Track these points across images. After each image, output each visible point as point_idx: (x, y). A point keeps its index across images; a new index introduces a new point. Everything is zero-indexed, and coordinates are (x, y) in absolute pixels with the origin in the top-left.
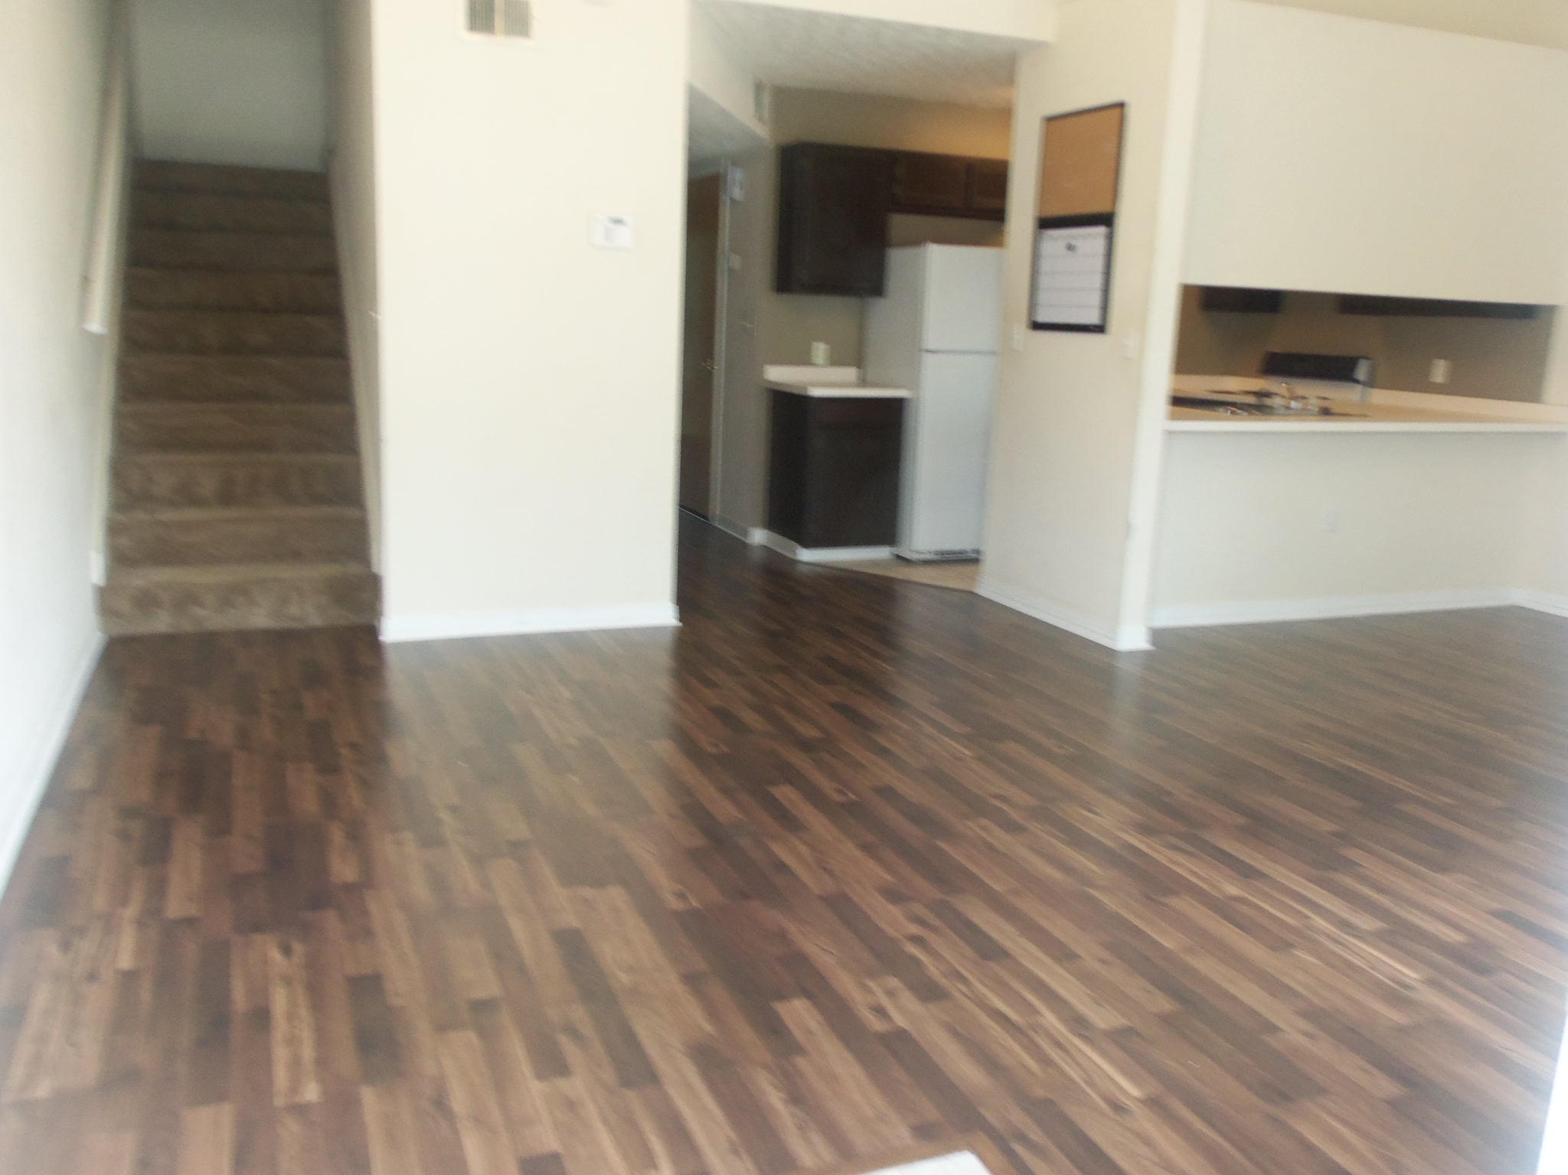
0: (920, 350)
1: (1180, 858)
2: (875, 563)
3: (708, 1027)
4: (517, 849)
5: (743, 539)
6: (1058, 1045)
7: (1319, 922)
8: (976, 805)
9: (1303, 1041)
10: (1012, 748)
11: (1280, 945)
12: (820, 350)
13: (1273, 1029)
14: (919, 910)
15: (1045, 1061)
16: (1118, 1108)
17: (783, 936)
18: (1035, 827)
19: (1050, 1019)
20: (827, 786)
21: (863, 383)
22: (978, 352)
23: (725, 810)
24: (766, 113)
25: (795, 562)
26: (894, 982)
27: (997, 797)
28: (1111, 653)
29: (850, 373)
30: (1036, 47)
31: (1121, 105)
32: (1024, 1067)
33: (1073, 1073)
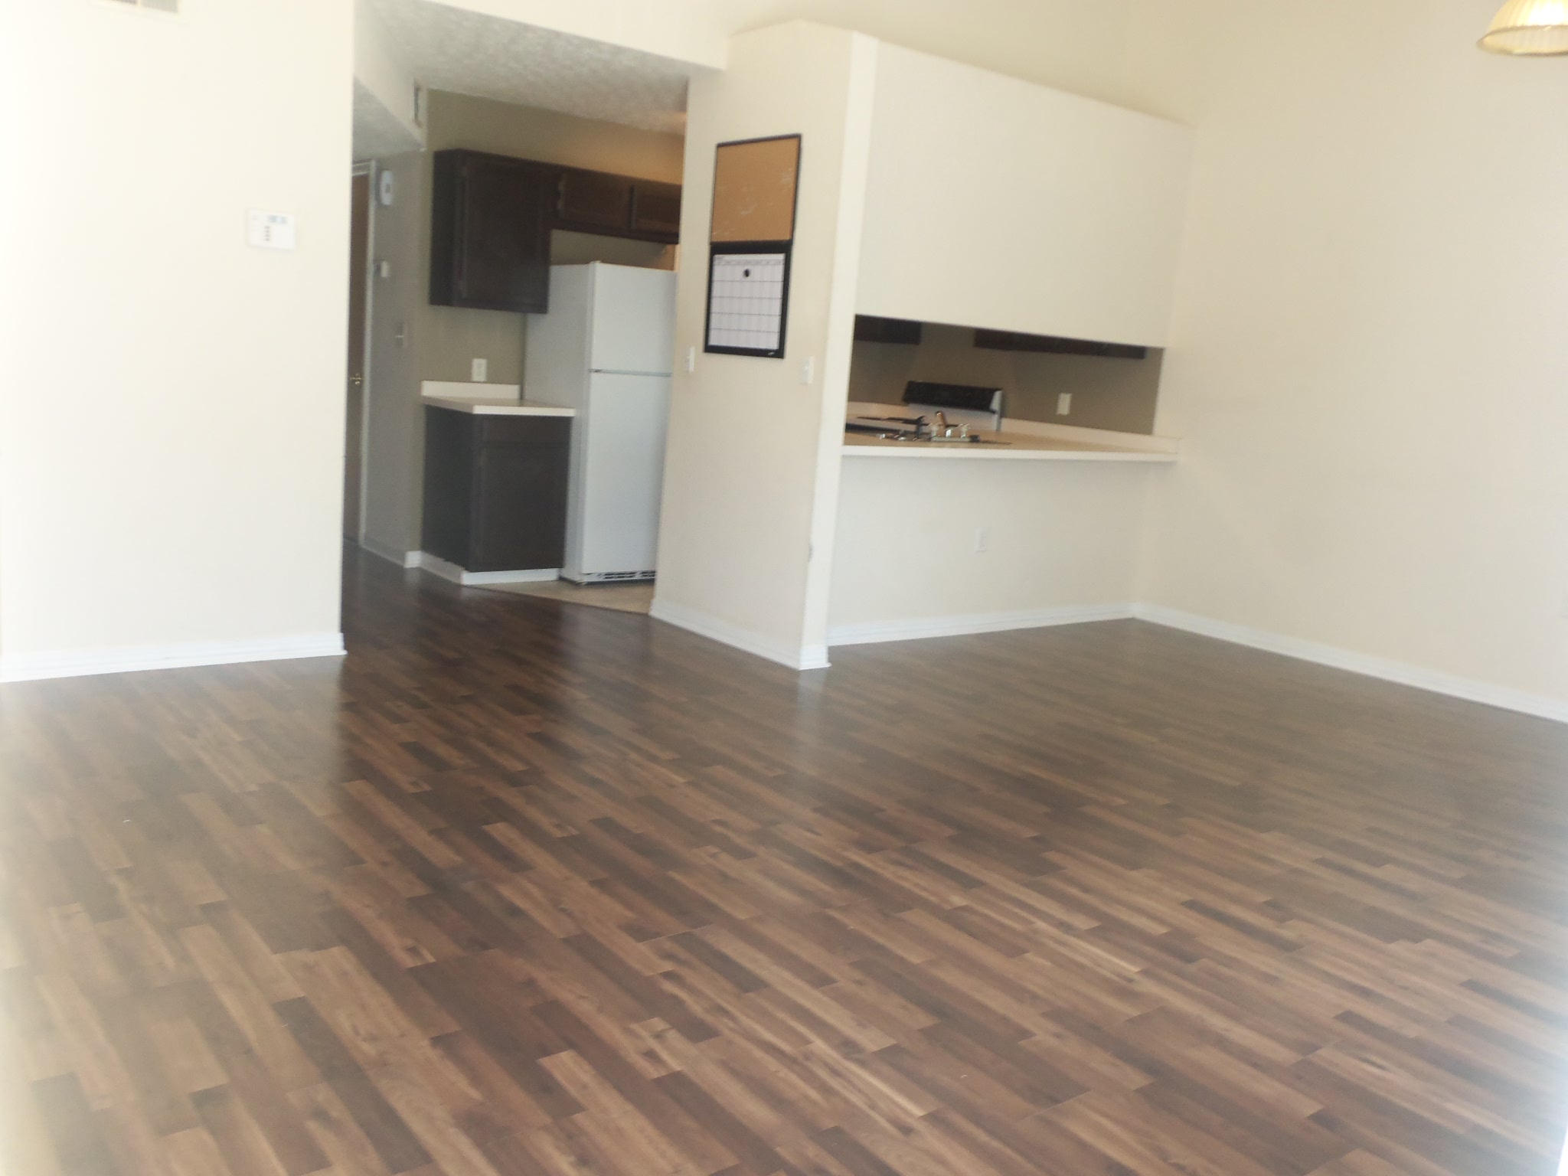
0: (590, 371)
1: (907, 874)
2: (543, 585)
3: (475, 1094)
4: (212, 912)
5: (399, 562)
6: (835, 1073)
7: (1041, 925)
8: (700, 834)
9: (1053, 1042)
10: (719, 771)
11: (1014, 951)
12: (479, 367)
13: (1025, 1034)
14: (668, 945)
15: (826, 1090)
16: (907, 1130)
17: (530, 983)
18: (761, 851)
19: (819, 1045)
20: (545, 822)
21: (522, 400)
22: (647, 374)
23: (441, 854)
24: (423, 117)
25: (460, 586)
26: (658, 1024)
27: (716, 822)
28: (794, 673)
29: (511, 391)
30: (710, 74)
31: (797, 137)
32: (806, 1097)
33: (855, 1098)
